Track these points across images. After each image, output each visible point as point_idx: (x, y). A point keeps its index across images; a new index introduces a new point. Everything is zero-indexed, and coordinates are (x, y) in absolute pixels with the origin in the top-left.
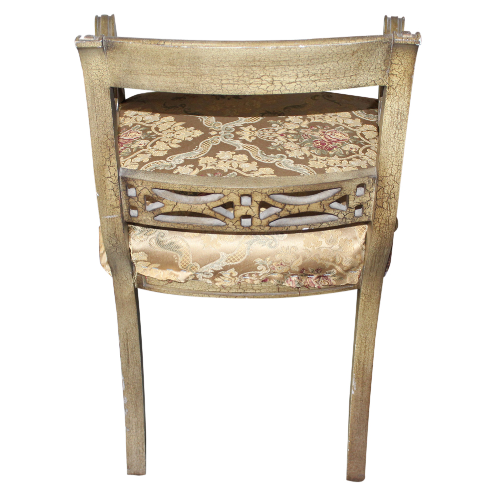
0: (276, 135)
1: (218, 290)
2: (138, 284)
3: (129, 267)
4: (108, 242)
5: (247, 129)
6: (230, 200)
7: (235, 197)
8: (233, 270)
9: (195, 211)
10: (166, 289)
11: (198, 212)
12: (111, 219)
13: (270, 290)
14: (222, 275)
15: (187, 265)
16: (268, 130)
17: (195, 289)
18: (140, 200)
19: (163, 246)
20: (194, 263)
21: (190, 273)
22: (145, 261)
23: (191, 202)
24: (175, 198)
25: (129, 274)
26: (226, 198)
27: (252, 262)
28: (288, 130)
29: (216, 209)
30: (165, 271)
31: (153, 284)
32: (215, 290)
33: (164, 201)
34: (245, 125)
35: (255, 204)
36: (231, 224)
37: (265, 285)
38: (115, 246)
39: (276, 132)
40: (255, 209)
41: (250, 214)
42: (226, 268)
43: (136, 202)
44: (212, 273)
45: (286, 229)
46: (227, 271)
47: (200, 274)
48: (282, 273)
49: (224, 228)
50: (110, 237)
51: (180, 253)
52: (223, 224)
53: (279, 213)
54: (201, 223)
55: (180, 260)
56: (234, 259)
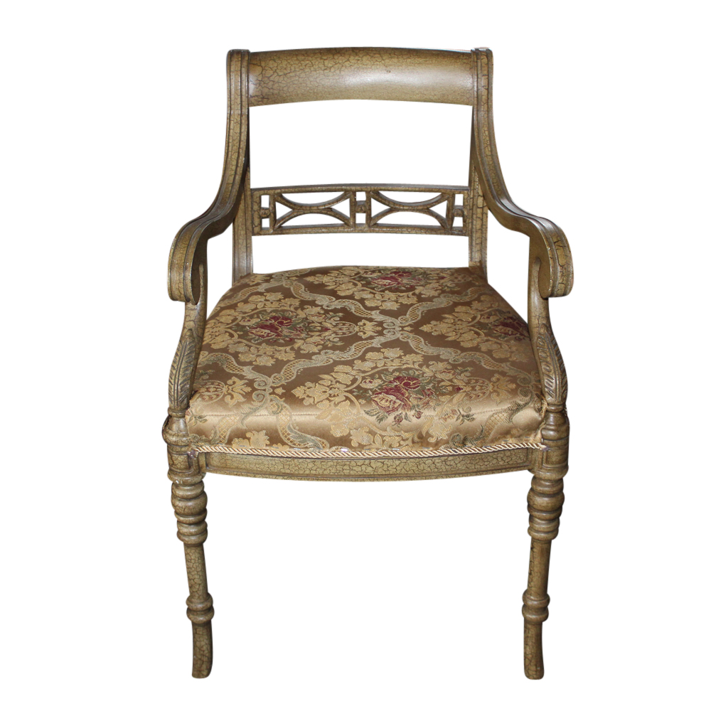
0: (334, 329)
5: (369, 334)
16: (344, 334)
28: (320, 335)
34: (371, 338)
39: (335, 332)
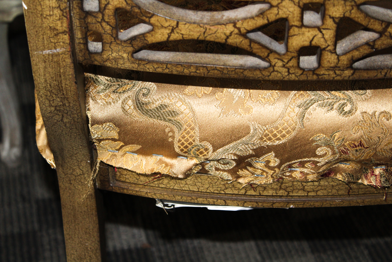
1: (243, 192)
2: (101, 181)
3: (85, 151)
4: (47, 102)
6: (282, 14)
7: (291, 9)
8: (271, 156)
9: (212, 39)
10: (149, 189)
11: (217, 40)
12: (52, 55)
13: (334, 191)
14: (251, 165)
15: (190, 147)
17: (201, 189)
18: (106, 18)
19: (146, 112)
20: (203, 143)
21: (195, 161)
22: (114, 140)
23: (205, 21)
24: (174, 14)
25: (85, 164)
26: (275, 10)
27: (308, 140)
29: (252, 35)
30: (149, 158)
31: (128, 181)
32: (236, 192)
33: (153, 20)
35: (330, 23)
36: (280, 63)
37: (326, 183)
38: (59, 111)
40: (329, 34)
41: (318, 44)
42: (259, 152)
43: (100, 23)
44: (234, 160)
45: (383, 74)
46: (261, 158)
47: (212, 163)
48: (360, 162)
49: (266, 73)
50: (51, 92)
51: (179, 125)
52: (264, 64)
53: (374, 41)
54: (222, 63)
55: (178, 136)
56: (275, 135)
